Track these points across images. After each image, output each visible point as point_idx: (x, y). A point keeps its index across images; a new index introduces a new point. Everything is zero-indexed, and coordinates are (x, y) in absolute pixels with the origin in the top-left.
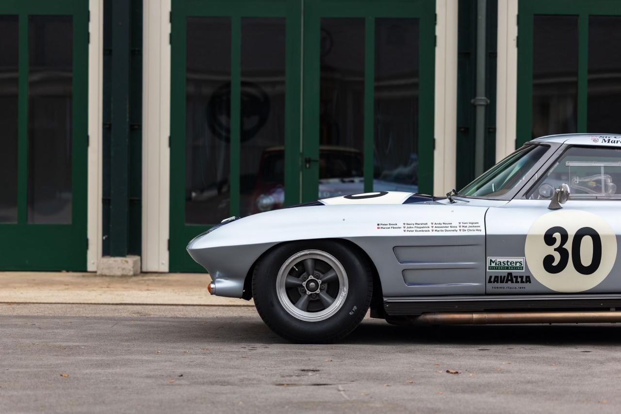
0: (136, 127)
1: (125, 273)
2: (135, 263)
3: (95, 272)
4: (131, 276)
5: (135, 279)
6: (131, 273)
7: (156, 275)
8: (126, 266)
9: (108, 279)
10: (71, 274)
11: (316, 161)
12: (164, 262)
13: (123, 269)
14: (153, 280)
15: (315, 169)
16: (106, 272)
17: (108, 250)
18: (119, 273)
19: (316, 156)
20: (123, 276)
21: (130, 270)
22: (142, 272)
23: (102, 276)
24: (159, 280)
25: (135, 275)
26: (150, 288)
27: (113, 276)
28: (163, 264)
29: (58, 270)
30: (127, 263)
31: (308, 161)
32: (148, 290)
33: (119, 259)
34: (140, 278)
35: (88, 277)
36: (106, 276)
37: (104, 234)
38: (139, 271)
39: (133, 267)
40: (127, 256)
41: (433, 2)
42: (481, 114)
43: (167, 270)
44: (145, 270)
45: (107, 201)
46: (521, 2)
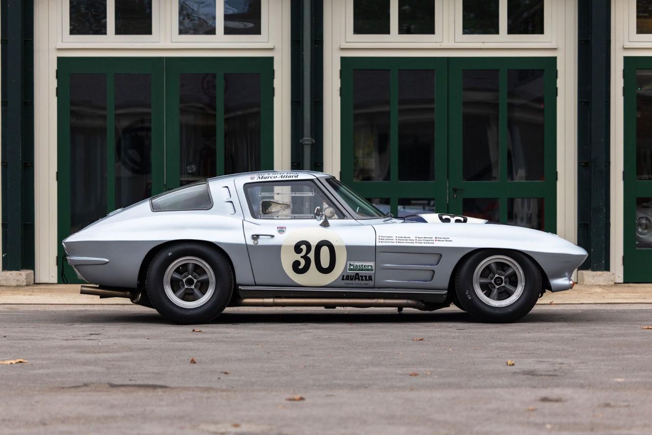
0: (29, 165)
1: (18, 283)
2: (27, 275)
4: (24, 286)
5: (28, 288)
6: (25, 284)
7: (45, 285)
8: (20, 278)
9: (4, 288)
12: (53, 275)
13: (18, 280)
14: (40, 289)
16: (4, 283)
17: (7, 265)
18: (14, 284)
20: (18, 286)
21: (23, 281)
22: (35, 284)
24: (45, 289)
25: (27, 285)
26: (33, 294)
27: (9, 286)
28: (52, 276)
30: (22, 275)
32: (31, 295)
33: (14, 272)
36: (3, 286)
37: (3, 254)
38: (33, 282)
39: (26, 279)
40: (22, 270)
41: (271, 60)
42: (307, 152)
43: (56, 281)
44: (37, 281)
45: (5, 226)
46: (343, 59)
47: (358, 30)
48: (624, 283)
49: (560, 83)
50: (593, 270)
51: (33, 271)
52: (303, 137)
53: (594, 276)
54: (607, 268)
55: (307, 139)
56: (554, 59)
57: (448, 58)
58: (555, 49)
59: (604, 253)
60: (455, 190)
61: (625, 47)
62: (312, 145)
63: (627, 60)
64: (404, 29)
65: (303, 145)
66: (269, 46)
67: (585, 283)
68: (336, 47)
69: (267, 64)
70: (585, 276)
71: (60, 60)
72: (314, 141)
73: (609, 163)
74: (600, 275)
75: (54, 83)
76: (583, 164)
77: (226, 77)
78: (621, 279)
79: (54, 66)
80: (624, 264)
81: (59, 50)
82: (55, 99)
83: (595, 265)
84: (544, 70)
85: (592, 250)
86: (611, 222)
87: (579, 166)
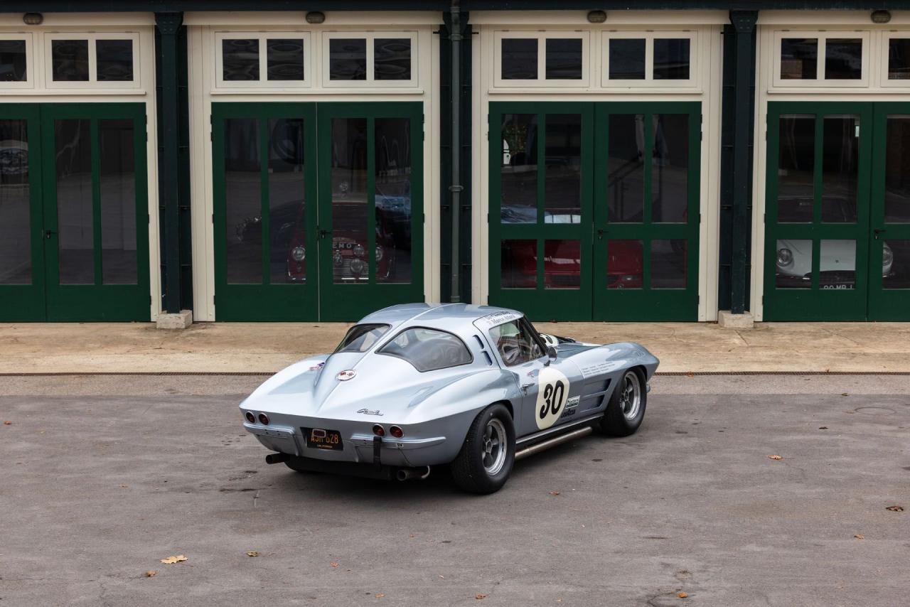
0: (186, 209)
1: (179, 326)
2: (186, 318)
3: (155, 322)
4: (183, 330)
5: (187, 331)
6: (184, 327)
7: (205, 323)
8: (179, 321)
9: (164, 334)
10: (138, 324)
11: (330, 233)
14: (200, 327)
16: (164, 326)
17: (166, 307)
18: (174, 327)
20: (177, 330)
21: (182, 324)
22: (195, 323)
23: (161, 329)
24: (204, 327)
25: (187, 328)
27: (169, 330)
28: (210, 315)
30: (179, 319)
31: (323, 233)
33: (174, 315)
35: (151, 325)
36: (163, 329)
37: (163, 293)
38: (192, 323)
39: (185, 322)
40: (181, 312)
41: (419, 106)
42: (456, 198)
43: (214, 320)
44: (196, 320)
45: (163, 268)
46: (491, 104)
47: (505, 75)
48: (764, 321)
49: (704, 128)
50: (733, 312)
51: (190, 312)
52: (451, 184)
53: (733, 320)
54: (747, 309)
55: (456, 187)
56: (699, 104)
57: (594, 103)
58: (700, 94)
59: (745, 296)
60: (600, 232)
61: (769, 92)
62: (461, 192)
63: (770, 104)
65: (452, 193)
66: (419, 90)
67: (725, 326)
68: (484, 92)
69: (416, 109)
70: (725, 320)
71: (214, 105)
72: (462, 188)
73: (751, 207)
74: (740, 318)
75: (208, 128)
76: (726, 208)
77: (377, 122)
78: (761, 319)
79: (208, 112)
80: (764, 303)
81: (213, 95)
82: (210, 144)
83: (735, 308)
84: (688, 115)
85: (733, 294)
86: (752, 264)
87: (721, 210)
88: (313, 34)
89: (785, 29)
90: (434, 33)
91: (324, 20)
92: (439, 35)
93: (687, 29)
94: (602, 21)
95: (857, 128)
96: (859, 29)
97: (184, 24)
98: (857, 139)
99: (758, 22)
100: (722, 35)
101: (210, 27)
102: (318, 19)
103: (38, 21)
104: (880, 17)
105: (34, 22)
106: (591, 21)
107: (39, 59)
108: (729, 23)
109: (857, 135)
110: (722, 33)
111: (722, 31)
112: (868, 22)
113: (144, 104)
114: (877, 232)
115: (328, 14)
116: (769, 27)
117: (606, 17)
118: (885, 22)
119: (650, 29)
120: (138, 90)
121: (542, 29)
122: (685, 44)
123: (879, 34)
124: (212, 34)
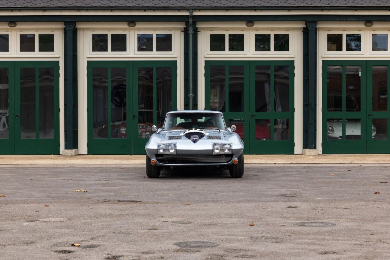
0: (76, 106)
2: (75, 151)
3: (62, 155)
5: (75, 157)
6: (74, 155)
7: (82, 155)
9: (66, 157)
10: (54, 155)
11: (137, 116)
13: (71, 153)
14: (81, 157)
15: (137, 119)
17: (67, 147)
19: (137, 114)
20: (71, 156)
22: (79, 155)
23: (64, 156)
24: (83, 157)
25: (75, 156)
26: (78, 159)
27: (68, 156)
28: (85, 152)
29: (50, 154)
30: (73, 151)
31: (134, 116)
33: (70, 150)
34: (77, 156)
35: (60, 156)
36: (65, 156)
37: (65, 142)
38: (77, 154)
39: (75, 153)
40: (73, 149)
41: (176, 62)
42: (191, 100)
43: (87, 154)
44: (79, 154)
45: (66, 131)
46: (206, 61)
47: (212, 49)
48: (322, 154)
49: (296, 71)
50: (309, 149)
51: (77, 150)
52: (189, 94)
53: (310, 151)
54: (315, 148)
55: (191, 95)
56: (293, 61)
57: (249, 61)
58: (294, 57)
59: (314, 142)
60: (252, 116)
61: (323, 56)
62: (193, 97)
63: (323, 61)
64: (231, 49)
65: (189, 97)
66: (175, 56)
67: (306, 155)
68: (203, 56)
69: (174, 64)
70: (306, 151)
71: (88, 61)
72: (194, 96)
73: (316, 105)
74: (312, 151)
75: (86, 72)
76: (305, 105)
77: (157, 69)
78: (321, 153)
79: (86, 65)
80: (322, 146)
81: (88, 58)
82: (86, 78)
83: (310, 147)
84: (289, 66)
85: (309, 141)
86: (317, 129)
87: (303, 106)
88: (131, 32)
89: (329, 30)
90: (182, 31)
91: (135, 25)
92: (183, 32)
93: (288, 30)
94: (252, 26)
95: (360, 73)
96: (360, 30)
97: (76, 27)
98: (360, 77)
99: (318, 26)
100: (303, 32)
101: (87, 29)
102: (132, 25)
103: (14, 25)
104: (368, 24)
105: (13, 25)
106: (247, 26)
107: (14, 42)
108: (305, 27)
109: (360, 75)
110: (302, 31)
111: (303, 30)
112: (363, 26)
113: (58, 62)
114: (369, 115)
115: (137, 23)
116: (322, 29)
117: (254, 24)
118: (371, 26)
119: (272, 30)
120: (57, 55)
121: (227, 30)
122: (287, 36)
123: (368, 32)
124: (88, 32)
